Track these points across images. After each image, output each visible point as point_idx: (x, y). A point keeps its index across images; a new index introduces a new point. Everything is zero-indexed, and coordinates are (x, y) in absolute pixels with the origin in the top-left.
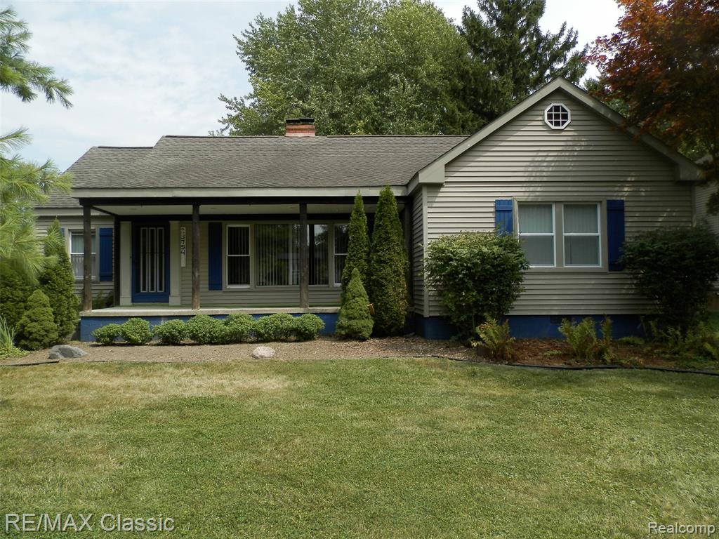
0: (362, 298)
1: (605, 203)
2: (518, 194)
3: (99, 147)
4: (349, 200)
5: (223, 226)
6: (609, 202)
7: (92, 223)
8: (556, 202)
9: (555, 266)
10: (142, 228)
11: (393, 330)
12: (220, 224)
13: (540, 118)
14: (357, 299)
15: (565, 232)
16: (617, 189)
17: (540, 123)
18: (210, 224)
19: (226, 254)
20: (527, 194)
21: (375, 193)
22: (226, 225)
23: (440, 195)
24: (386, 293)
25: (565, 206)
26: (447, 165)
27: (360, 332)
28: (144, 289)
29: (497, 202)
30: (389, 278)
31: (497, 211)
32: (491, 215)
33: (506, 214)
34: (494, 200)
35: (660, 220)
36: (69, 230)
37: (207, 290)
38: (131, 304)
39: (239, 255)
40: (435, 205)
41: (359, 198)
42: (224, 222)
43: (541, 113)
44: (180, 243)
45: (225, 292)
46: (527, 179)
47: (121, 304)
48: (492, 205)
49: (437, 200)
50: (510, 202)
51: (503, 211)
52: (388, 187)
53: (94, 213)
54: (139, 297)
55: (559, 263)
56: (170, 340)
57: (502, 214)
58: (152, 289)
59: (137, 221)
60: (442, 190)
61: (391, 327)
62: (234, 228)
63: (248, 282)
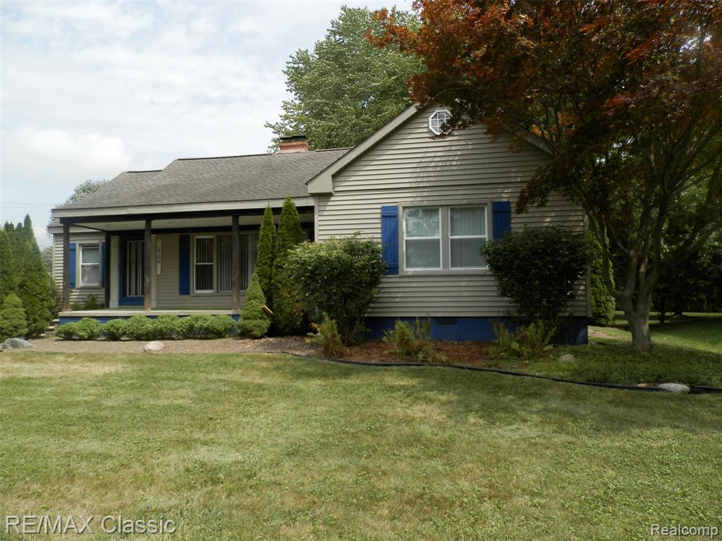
0: (257, 300)
1: (490, 205)
2: (404, 199)
3: (128, 172)
4: (259, 212)
5: (191, 238)
6: (495, 204)
7: (71, 239)
8: (441, 206)
9: (441, 268)
10: (128, 242)
11: (287, 330)
12: (189, 236)
13: (425, 125)
14: (252, 301)
15: (451, 235)
16: (499, 191)
17: (425, 130)
18: (180, 236)
19: (194, 262)
20: (412, 199)
21: (280, 204)
22: (194, 236)
23: (330, 203)
24: (282, 296)
25: (452, 210)
26: (334, 176)
27: (252, 331)
28: (130, 294)
29: (383, 208)
30: (283, 281)
31: (384, 217)
32: (378, 221)
33: (392, 219)
34: (380, 206)
35: (548, 220)
36: (80, 245)
37: (178, 294)
38: (117, 306)
39: (206, 264)
40: (325, 213)
41: (268, 209)
42: (191, 235)
43: (425, 120)
44: (156, 254)
45: (192, 297)
46: (413, 185)
47: (111, 306)
48: (379, 211)
49: (328, 208)
50: (396, 208)
51: (389, 217)
52: (289, 199)
53: (72, 230)
54: (125, 301)
55: (445, 266)
56: (113, 336)
57: (388, 219)
58: (136, 294)
59: (123, 235)
60: (333, 199)
61: (286, 326)
62: (200, 239)
63: (211, 288)
